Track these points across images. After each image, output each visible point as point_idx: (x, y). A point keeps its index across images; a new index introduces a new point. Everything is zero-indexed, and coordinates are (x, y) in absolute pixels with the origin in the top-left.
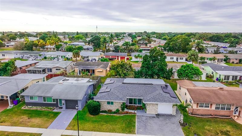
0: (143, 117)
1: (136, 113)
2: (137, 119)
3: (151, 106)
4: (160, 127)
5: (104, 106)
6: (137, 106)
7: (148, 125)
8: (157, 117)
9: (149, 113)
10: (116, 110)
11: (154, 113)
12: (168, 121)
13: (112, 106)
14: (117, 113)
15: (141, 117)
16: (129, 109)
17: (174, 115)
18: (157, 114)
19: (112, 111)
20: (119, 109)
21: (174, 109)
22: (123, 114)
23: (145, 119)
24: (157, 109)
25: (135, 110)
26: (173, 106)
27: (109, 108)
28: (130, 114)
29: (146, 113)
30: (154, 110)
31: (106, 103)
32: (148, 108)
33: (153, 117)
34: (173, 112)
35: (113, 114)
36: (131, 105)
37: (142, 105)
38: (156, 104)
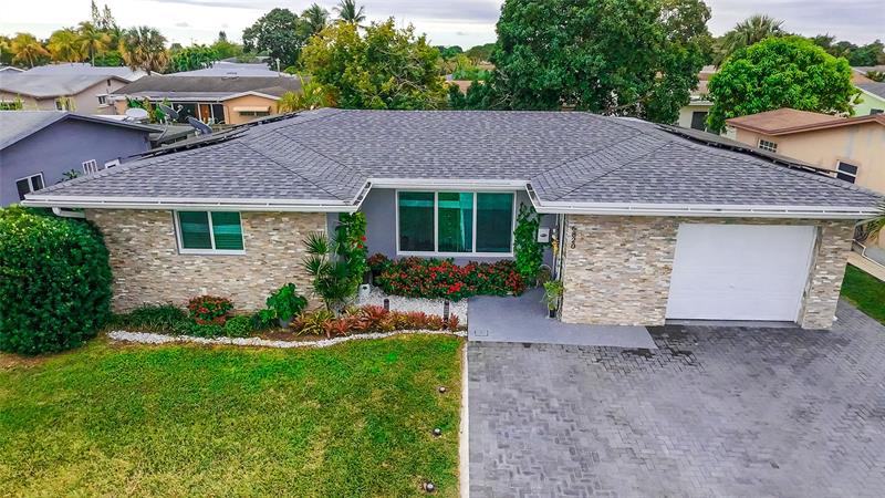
0: (533, 356)
1: (462, 322)
2: (471, 379)
3: (611, 249)
4: (748, 460)
5: (157, 262)
6: (472, 264)
7: (609, 450)
8: (675, 354)
9: (581, 314)
10: (274, 299)
11: (631, 315)
12: (797, 391)
13: (230, 262)
14: (275, 323)
15: (511, 355)
16: (399, 293)
17: (827, 325)
18: (663, 322)
19: (231, 306)
20: (300, 291)
21: (829, 267)
22: (333, 335)
23: (560, 375)
24: (660, 281)
25: (456, 299)
26: (818, 242)
27: (198, 279)
28: (406, 334)
29: (554, 322)
30: (634, 286)
31: (170, 232)
32: (577, 268)
33: (633, 352)
34: (815, 298)
35: (235, 341)
36: (417, 261)
37: (511, 255)
38: (658, 227)
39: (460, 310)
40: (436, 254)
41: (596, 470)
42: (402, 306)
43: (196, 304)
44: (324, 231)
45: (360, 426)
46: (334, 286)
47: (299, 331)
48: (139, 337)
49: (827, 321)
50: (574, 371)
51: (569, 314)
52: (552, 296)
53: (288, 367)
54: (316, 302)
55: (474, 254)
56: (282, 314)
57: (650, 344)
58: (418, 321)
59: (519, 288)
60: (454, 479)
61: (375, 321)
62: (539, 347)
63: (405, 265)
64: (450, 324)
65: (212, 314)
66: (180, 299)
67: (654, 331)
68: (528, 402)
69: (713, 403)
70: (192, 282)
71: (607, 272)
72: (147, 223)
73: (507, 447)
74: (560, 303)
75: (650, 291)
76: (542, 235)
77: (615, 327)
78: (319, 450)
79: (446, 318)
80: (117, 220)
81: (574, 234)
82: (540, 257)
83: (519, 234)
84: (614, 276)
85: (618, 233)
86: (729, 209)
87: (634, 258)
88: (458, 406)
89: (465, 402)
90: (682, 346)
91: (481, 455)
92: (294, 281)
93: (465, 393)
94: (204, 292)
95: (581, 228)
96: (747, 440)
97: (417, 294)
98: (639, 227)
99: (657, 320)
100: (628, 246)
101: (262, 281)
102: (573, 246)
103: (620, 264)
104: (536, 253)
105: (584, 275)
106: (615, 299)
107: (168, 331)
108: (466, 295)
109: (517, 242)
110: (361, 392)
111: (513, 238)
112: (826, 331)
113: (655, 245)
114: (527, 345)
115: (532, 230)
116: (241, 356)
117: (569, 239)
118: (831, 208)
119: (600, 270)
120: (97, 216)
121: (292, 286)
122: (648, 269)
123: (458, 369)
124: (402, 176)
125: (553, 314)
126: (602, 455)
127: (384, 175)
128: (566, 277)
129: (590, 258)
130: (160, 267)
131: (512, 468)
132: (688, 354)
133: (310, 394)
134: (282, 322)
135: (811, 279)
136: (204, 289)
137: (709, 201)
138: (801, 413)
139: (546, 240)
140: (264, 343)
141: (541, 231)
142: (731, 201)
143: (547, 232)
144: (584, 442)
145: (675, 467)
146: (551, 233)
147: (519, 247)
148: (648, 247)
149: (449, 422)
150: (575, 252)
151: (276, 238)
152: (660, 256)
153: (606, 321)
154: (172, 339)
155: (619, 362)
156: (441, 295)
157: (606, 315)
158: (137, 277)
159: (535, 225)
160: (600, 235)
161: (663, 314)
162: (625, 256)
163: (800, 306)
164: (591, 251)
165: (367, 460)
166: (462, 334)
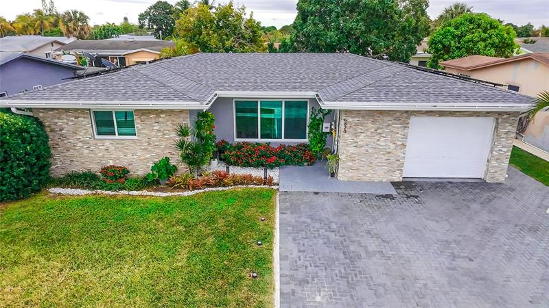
0: (320, 199)
1: (276, 180)
2: (281, 213)
3: (369, 133)
4: (454, 257)
5: (80, 144)
6: (282, 146)
7: (367, 252)
8: (408, 197)
9: (350, 174)
10: (156, 167)
11: (381, 175)
12: (484, 217)
13: (127, 143)
14: (157, 182)
15: (306, 199)
16: (236, 164)
17: (502, 179)
18: (401, 179)
19: (128, 172)
20: (173, 162)
21: (503, 143)
22: (194, 188)
23: (336, 210)
24: (399, 153)
25: (272, 168)
26: (496, 128)
27: (107, 155)
28: (240, 188)
29: (333, 180)
30: (382, 156)
31: (88, 124)
32: (347, 145)
33: (382, 196)
34: (494, 163)
35: (131, 193)
36: (247, 144)
37: (306, 140)
38: (397, 119)
39: (274, 174)
40: (259, 140)
41: (359, 264)
42: (237, 171)
43: (105, 170)
44: (188, 122)
45: (209, 241)
46: (194, 157)
47: (173, 186)
48: (69, 191)
49: (502, 177)
50: (346, 207)
51: (343, 175)
52: (331, 163)
53: (165, 207)
54: (183, 168)
55: (283, 140)
56: (162, 176)
57: (393, 192)
58: (247, 180)
59: (312, 160)
60: (270, 270)
61: (220, 180)
62: (324, 194)
63: (239, 147)
64: (268, 181)
65: (117, 176)
66: (95, 168)
67: (396, 185)
68: (317, 225)
69: (432, 224)
70: (103, 157)
71: (366, 148)
72: (73, 119)
73: (304, 251)
74: (337, 168)
75: (393, 159)
76: (326, 127)
77: (371, 183)
78: (184, 254)
79: (265, 178)
80: (54, 117)
81: (345, 124)
82: (324, 141)
83: (311, 127)
84: (370, 150)
85: (373, 122)
86: (442, 106)
87: (383, 139)
88: (273, 228)
89: (277, 226)
90: (413, 193)
91: (287, 257)
92: (168, 156)
93: (277, 221)
94: (111, 163)
95: (350, 120)
96: (453, 245)
97: (247, 165)
98: (386, 119)
99: (397, 178)
100: (379, 131)
101: (148, 156)
102: (345, 131)
103: (374, 143)
104: (322, 138)
105: (352, 150)
106: (370, 165)
107: (88, 187)
108: (279, 165)
109: (310, 132)
110: (212, 220)
111: (308, 128)
112: (501, 184)
113: (396, 130)
114: (316, 193)
115: (319, 124)
116: (134, 200)
117: (342, 127)
118: (505, 105)
119: (361, 147)
120: (41, 114)
121: (167, 159)
122: (392, 146)
123: (273, 207)
124: (237, 90)
125: (333, 175)
126: (363, 255)
127: (225, 89)
128: (340, 151)
129: (355, 139)
130: (82, 147)
131: (307, 264)
132: (417, 197)
133: (179, 222)
134: (161, 181)
135: (491, 152)
136: (111, 161)
137: (429, 101)
138: (487, 230)
139: (328, 130)
140: (149, 193)
141: (325, 125)
142: (443, 101)
143: (328, 125)
144: (352, 248)
145: (409, 261)
146: (331, 125)
147: (311, 135)
148: (392, 131)
149: (267, 237)
150: (346, 135)
151: (157, 128)
152: (399, 137)
153: (366, 179)
154: (90, 192)
155: (374, 202)
156: (263, 165)
157: (365, 175)
158: (68, 154)
159: (321, 121)
160: (362, 125)
161: (401, 174)
162: (377, 137)
163: (485, 168)
164: (356, 135)
165: (214, 260)
166: (275, 187)
